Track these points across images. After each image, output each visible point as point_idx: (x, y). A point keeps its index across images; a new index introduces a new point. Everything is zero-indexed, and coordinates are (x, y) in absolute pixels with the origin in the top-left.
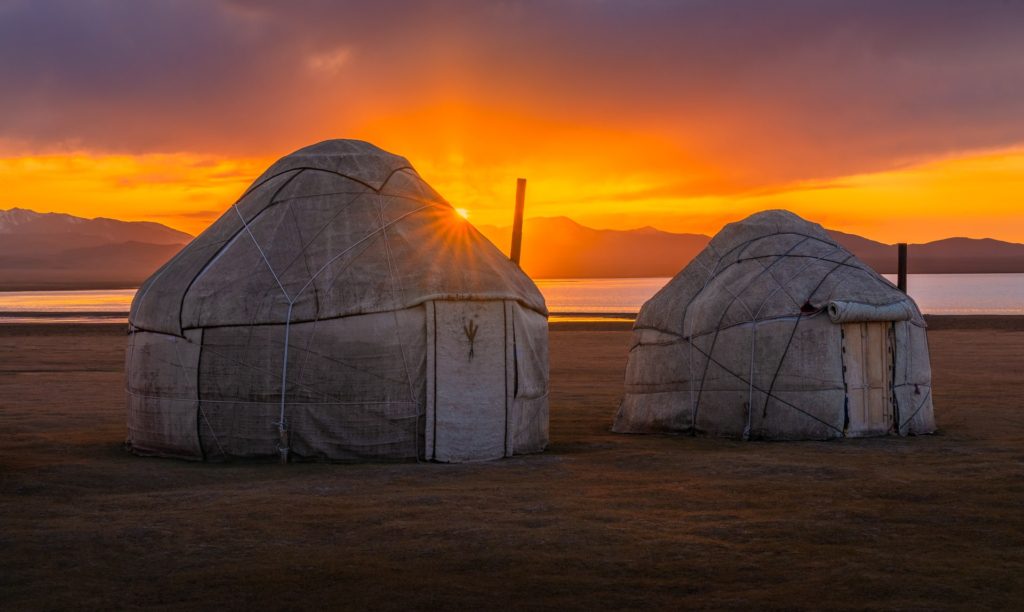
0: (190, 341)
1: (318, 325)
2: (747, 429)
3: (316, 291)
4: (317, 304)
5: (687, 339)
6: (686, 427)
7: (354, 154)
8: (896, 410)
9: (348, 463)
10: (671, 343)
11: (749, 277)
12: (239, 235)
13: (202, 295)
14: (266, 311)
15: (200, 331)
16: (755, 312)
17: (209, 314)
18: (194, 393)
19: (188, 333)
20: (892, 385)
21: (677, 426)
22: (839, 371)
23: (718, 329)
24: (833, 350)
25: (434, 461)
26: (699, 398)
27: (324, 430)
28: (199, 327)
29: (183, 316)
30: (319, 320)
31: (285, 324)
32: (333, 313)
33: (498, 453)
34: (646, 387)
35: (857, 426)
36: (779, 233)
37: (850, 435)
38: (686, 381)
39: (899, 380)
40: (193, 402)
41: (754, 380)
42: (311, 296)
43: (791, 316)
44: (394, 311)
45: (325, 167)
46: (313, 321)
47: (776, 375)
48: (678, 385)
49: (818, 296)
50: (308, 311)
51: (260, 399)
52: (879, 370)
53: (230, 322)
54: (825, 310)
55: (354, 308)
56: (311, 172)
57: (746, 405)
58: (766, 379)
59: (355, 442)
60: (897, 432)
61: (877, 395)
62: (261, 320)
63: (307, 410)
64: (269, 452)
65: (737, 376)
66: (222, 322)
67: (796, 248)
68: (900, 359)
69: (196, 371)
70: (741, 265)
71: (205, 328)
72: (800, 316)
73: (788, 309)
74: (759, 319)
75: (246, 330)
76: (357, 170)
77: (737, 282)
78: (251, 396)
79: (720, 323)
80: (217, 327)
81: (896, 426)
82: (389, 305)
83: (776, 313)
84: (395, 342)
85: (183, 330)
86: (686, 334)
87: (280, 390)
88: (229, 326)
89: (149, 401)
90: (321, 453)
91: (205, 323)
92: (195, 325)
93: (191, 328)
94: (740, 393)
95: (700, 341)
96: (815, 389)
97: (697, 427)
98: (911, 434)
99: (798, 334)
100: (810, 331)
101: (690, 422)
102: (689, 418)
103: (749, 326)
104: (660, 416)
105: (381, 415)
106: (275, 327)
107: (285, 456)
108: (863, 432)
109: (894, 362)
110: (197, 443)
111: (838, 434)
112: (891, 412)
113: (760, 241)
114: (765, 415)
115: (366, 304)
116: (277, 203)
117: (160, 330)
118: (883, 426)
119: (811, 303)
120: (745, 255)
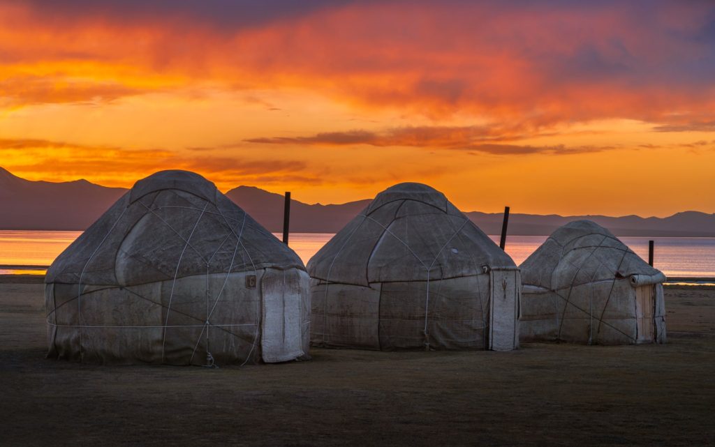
0: (374, 289)
1: (443, 282)
2: (591, 339)
3: (440, 265)
4: (442, 271)
5: (554, 291)
6: (555, 338)
7: (428, 192)
8: (656, 329)
9: (455, 350)
10: (544, 293)
11: (583, 258)
12: (384, 234)
13: (380, 265)
14: (417, 274)
15: (380, 284)
16: (592, 277)
17: (385, 276)
18: (376, 316)
19: (371, 285)
20: (654, 317)
21: (549, 338)
22: (634, 309)
23: (572, 286)
24: (631, 297)
25: (492, 350)
26: (562, 322)
27: (445, 334)
28: (379, 282)
29: (369, 276)
30: (443, 279)
31: (427, 281)
32: (450, 276)
33: (511, 347)
34: (527, 317)
35: (641, 338)
36: (592, 234)
37: (638, 342)
38: (553, 314)
39: (657, 314)
40: (376, 320)
41: (593, 313)
42: (438, 267)
43: (611, 279)
44: (477, 275)
45: (416, 199)
46: (440, 280)
47: (604, 310)
48: (549, 316)
49: (622, 269)
50: (437, 275)
51: (414, 319)
52: (648, 308)
53: (399, 280)
54: (628, 277)
55: (459, 274)
56: (411, 201)
57: (589, 326)
58: (599, 313)
59: (460, 340)
60: (656, 341)
61: (648, 321)
62: (415, 279)
63: (437, 324)
64: (418, 346)
65: (583, 311)
66: (394, 279)
67: (604, 242)
68: (657, 303)
69: (378, 304)
70: (576, 251)
71: (382, 282)
72: (615, 279)
73: (609, 276)
74: (594, 281)
75: (406, 284)
76: (432, 201)
77: (578, 260)
78: (410, 317)
79: (573, 283)
80: (391, 282)
81: (655, 338)
82: (474, 272)
83: (603, 278)
84: (477, 291)
85: (369, 283)
86: (553, 288)
87: (425, 314)
88: (398, 281)
89: (343, 320)
90: (443, 346)
91: (383, 280)
92: (377, 280)
93: (374, 282)
94: (585, 320)
95: (562, 292)
96: (623, 318)
97: (561, 338)
98: (661, 343)
99: (614, 289)
100: (620, 287)
101: (557, 336)
102: (556, 333)
103: (590, 284)
104: (538, 333)
105: (470, 327)
106: (422, 282)
107: (428, 347)
108: (643, 341)
109: (655, 304)
110: (378, 341)
111: (634, 342)
112: (653, 331)
113: (583, 238)
114: (599, 332)
115: (465, 272)
116: (399, 218)
117: (353, 283)
118: (650, 338)
119: (621, 273)
120: (577, 245)
